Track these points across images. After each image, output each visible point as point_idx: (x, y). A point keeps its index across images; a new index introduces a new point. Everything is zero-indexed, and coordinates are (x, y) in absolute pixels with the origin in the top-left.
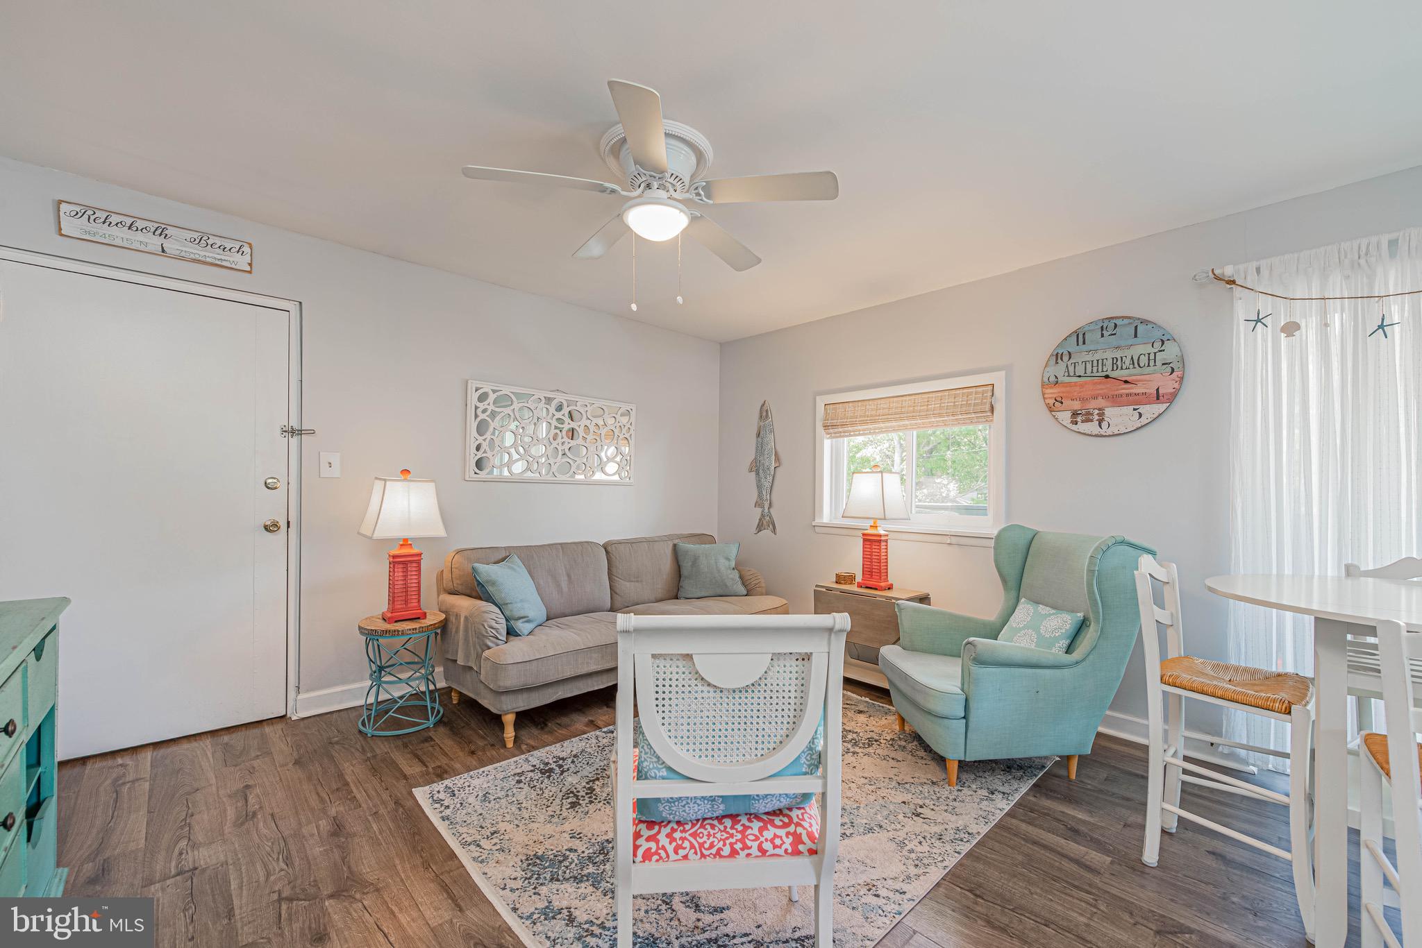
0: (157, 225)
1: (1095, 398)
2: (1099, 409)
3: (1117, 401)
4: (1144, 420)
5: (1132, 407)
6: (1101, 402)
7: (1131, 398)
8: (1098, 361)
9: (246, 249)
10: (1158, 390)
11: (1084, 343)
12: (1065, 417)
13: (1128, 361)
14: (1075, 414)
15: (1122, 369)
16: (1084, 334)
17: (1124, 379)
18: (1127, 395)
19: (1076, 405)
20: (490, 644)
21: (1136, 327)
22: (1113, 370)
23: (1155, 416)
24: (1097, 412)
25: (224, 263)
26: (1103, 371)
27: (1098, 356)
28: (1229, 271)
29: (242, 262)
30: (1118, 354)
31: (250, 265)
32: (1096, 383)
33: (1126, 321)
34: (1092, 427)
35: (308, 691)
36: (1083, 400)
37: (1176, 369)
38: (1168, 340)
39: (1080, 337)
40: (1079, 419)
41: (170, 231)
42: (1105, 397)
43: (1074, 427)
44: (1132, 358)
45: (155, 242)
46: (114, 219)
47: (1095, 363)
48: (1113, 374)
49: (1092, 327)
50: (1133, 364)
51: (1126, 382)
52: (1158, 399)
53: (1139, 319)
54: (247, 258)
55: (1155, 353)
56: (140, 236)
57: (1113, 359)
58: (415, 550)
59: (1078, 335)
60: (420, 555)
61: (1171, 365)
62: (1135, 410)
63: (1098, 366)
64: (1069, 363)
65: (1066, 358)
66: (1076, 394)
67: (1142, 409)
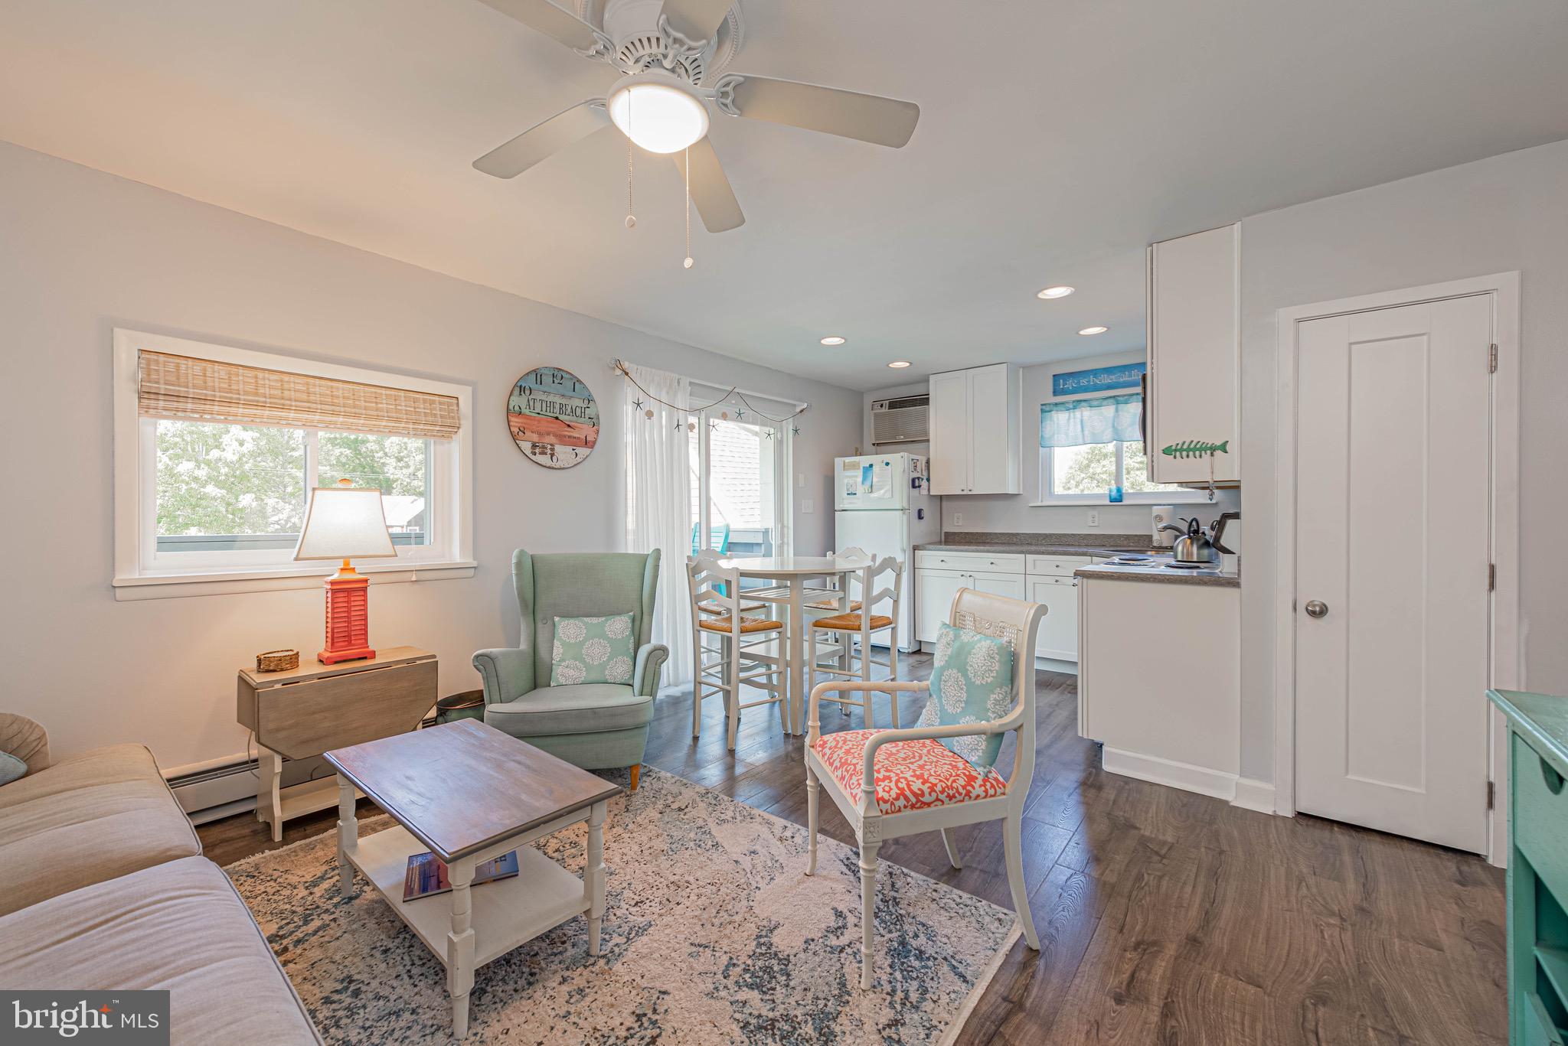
1: (549, 434)
2: (551, 445)
3: (565, 440)
4: (579, 459)
5: (571, 448)
6: (551, 439)
7: (571, 440)
8: (550, 402)
10: (586, 437)
11: (541, 384)
12: (527, 446)
13: (569, 409)
14: (534, 446)
15: (566, 414)
16: (541, 375)
17: (566, 423)
18: (570, 437)
19: (535, 438)
21: (574, 383)
22: (560, 414)
23: (584, 458)
24: (549, 447)
26: (553, 413)
27: (551, 398)
28: (626, 365)
30: (563, 402)
32: (549, 421)
33: (569, 376)
34: (544, 459)
36: (540, 434)
37: (595, 422)
38: (592, 400)
39: (537, 375)
40: (537, 451)
42: (556, 436)
43: (533, 458)
44: (571, 407)
47: (548, 404)
48: (561, 417)
49: (546, 372)
50: (572, 412)
51: (569, 426)
52: (586, 444)
53: (575, 377)
55: (585, 408)
57: (560, 404)
62: (573, 450)
63: (550, 407)
64: (530, 397)
65: (527, 392)
66: (534, 428)
67: (579, 450)
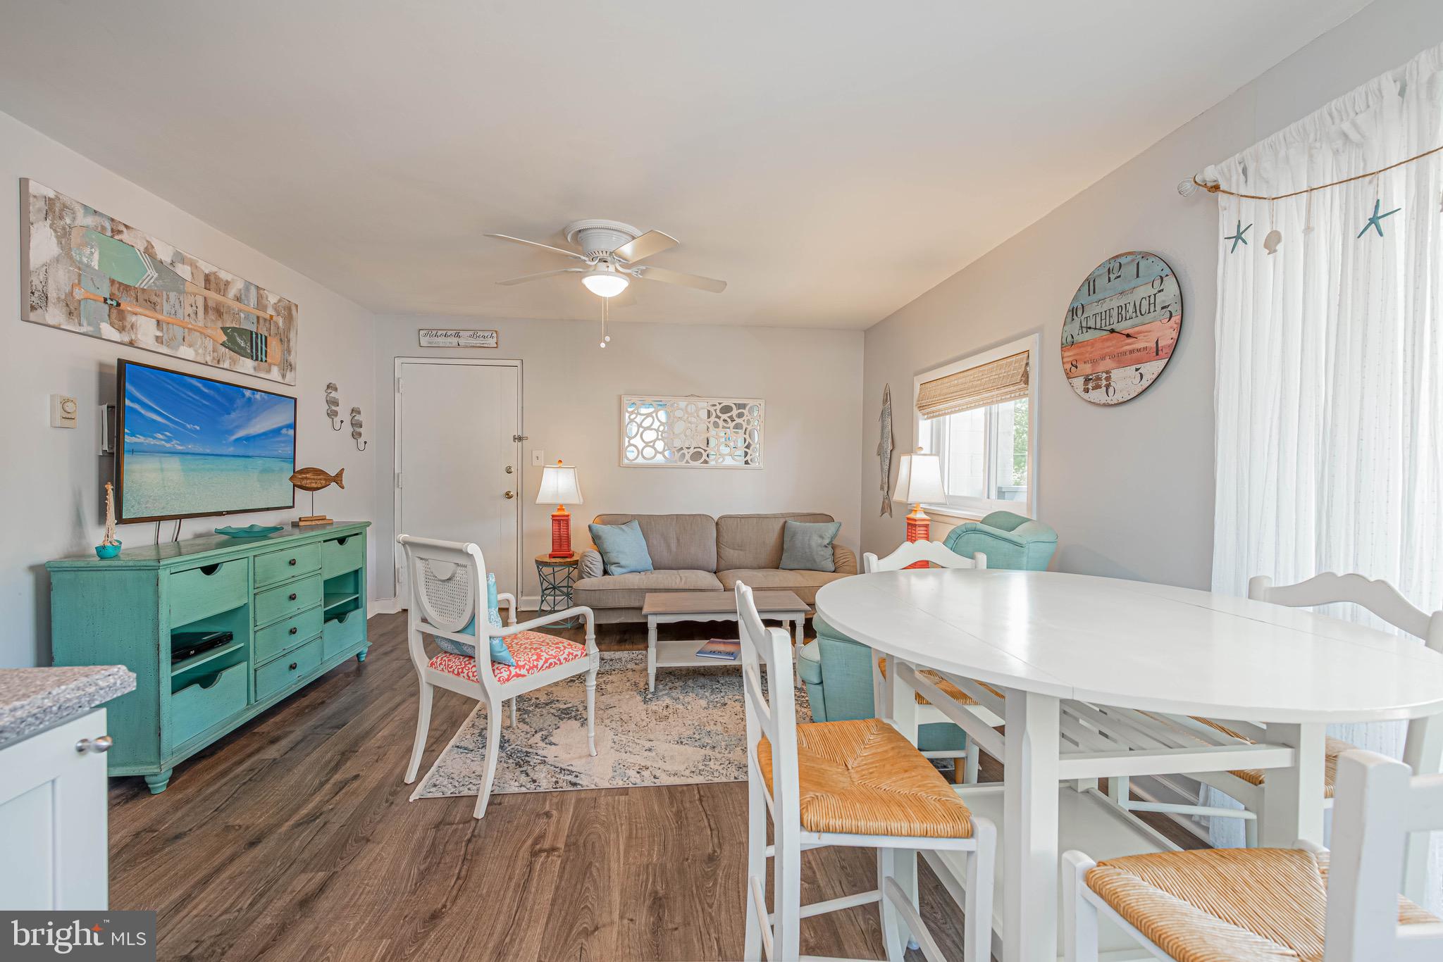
0: (455, 332)
1: (1103, 358)
2: (1107, 372)
3: (1122, 360)
4: (1145, 383)
5: (1134, 367)
6: (1108, 363)
7: (1134, 355)
8: (1106, 312)
9: (495, 335)
10: (1157, 342)
11: (1094, 293)
12: (1079, 382)
13: (1131, 309)
14: (1087, 380)
15: (1126, 319)
16: (1094, 281)
17: (1126, 332)
18: (1131, 352)
19: (1088, 369)
20: (585, 576)
21: (1138, 264)
22: (1118, 322)
23: (1154, 377)
24: (1104, 375)
25: (485, 345)
26: (1110, 325)
27: (1105, 307)
29: (492, 342)
30: (1123, 301)
31: (496, 343)
32: (1104, 339)
33: (1130, 258)
34: (1098, 395)
35: (527, 595)
36: (1094, 362)
37: (1174, 313)
38: (1167, 276)
39: (1090, 284)
40: (1090, 385)
41: (461, 333)
42: (1112, 357)
43: (1086, 396)
44: (1135, 304)
45: (454, 341)
46: (439, 334)
47: (1104, 314)
48: (1117, 327)
49: (1101, 271)
50: (1136, 312)
51: (1128, 336)
52: (1157, 354)
53: (1140, 253)
54: (495, 339)
55: (1155, 295)
56: (449, 340)
57: (1118, 307)
58: (566, 513)
59: (1089, 283)
60: (568, 516)
61: (1169, 309)
62: (1137, 370)
63: (1106, 319)
64: (1082, 318)
65: (1080, 312)
66: (1087, 355)
67: (1144, 368)
